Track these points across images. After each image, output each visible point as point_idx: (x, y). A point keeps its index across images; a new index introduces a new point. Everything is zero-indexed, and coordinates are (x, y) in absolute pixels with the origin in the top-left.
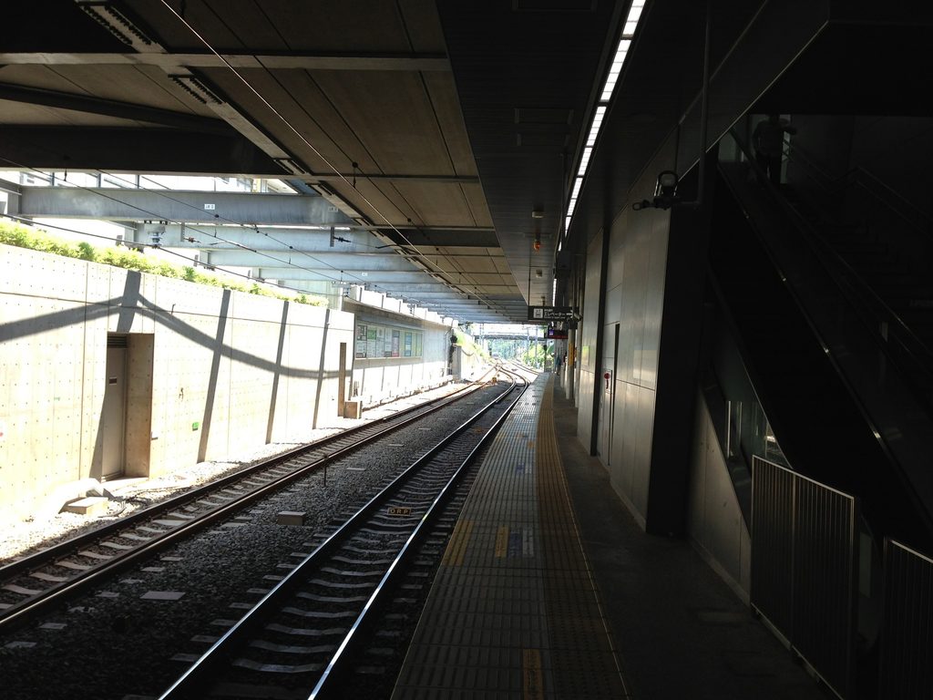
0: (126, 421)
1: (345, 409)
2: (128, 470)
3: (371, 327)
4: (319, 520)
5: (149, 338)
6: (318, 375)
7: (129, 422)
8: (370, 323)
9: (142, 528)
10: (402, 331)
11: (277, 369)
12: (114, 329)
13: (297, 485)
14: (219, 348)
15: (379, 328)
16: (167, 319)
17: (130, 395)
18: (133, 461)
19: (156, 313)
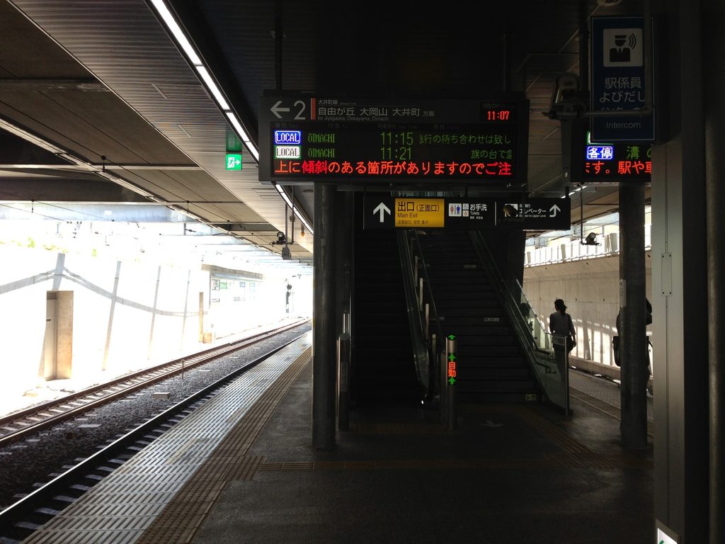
0: (57, 345)
1: (204, 338)
2: (59, 375)
3: (222, 281)
4: (178, 396)
5: (70, 294)
6: (183, 314)
7: (59, 345)
8: (222, 278)
9: (72, 403)
10: (247, 283)
11: (154, 311)
12: (50, 289)
13: (166, 381)
14: (114, 298)
15: (229, 281)
16: (82, 281)
17: (59, 328)
18: (62, 369)
19: (75, 277)
